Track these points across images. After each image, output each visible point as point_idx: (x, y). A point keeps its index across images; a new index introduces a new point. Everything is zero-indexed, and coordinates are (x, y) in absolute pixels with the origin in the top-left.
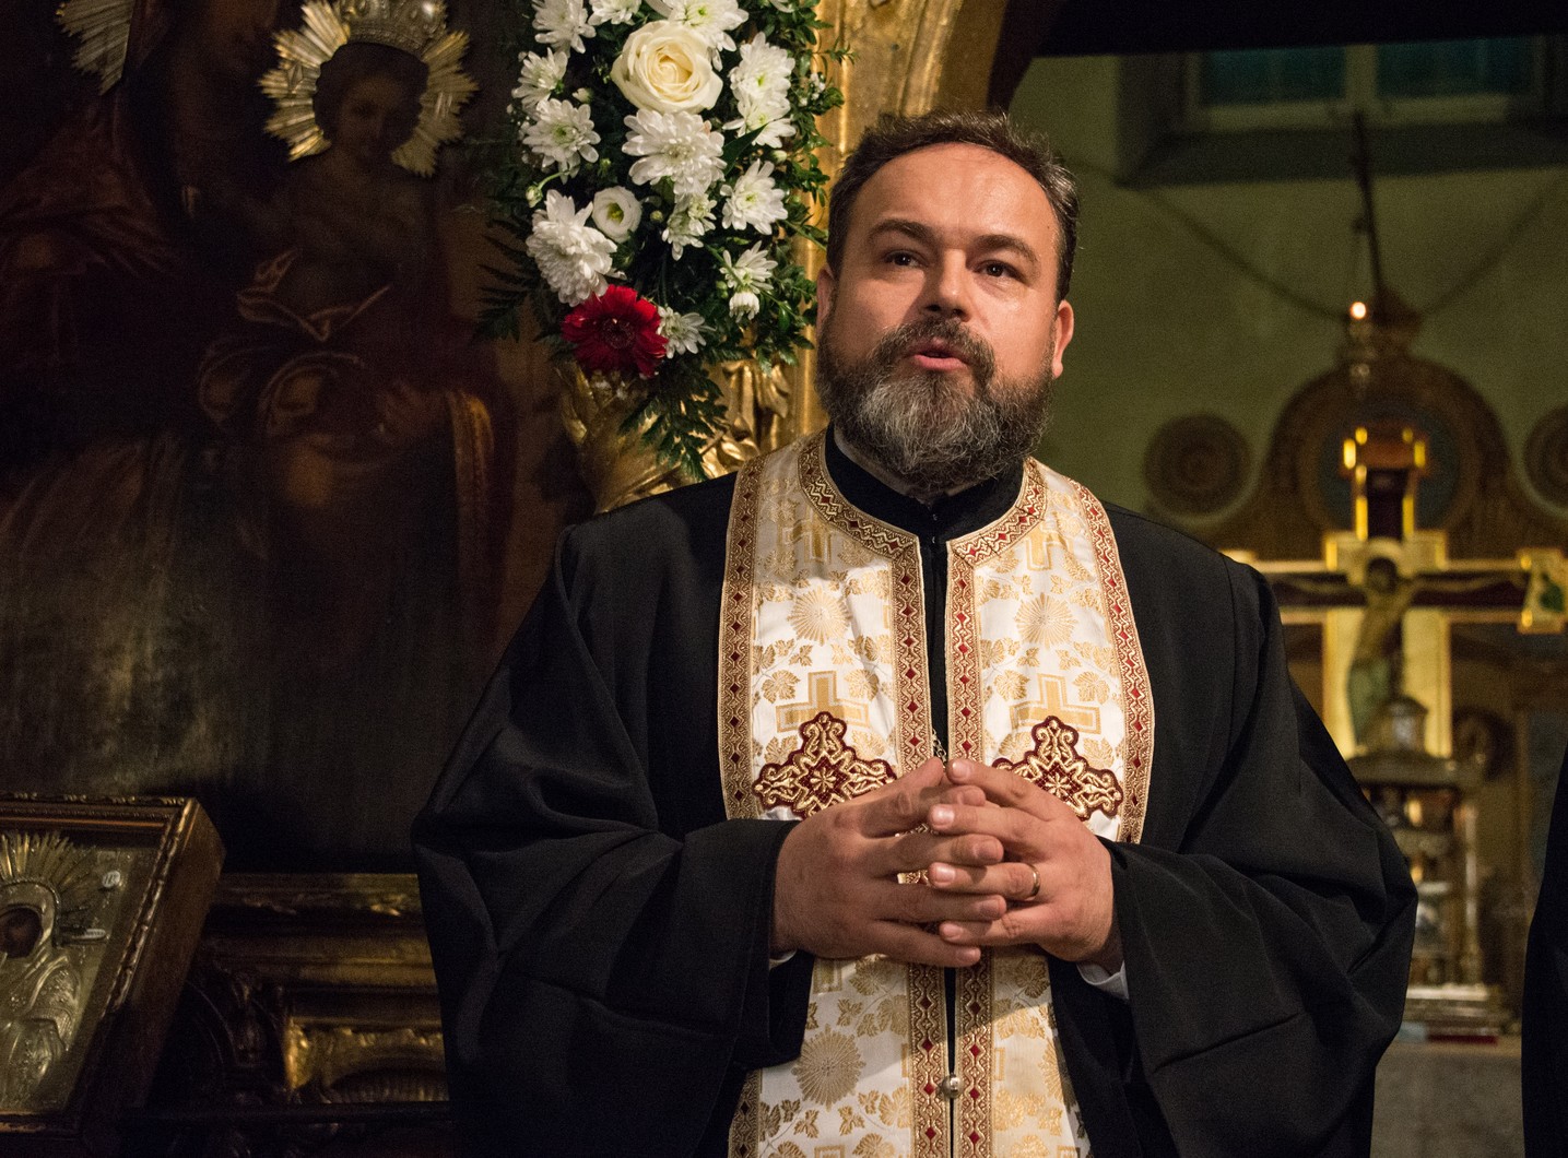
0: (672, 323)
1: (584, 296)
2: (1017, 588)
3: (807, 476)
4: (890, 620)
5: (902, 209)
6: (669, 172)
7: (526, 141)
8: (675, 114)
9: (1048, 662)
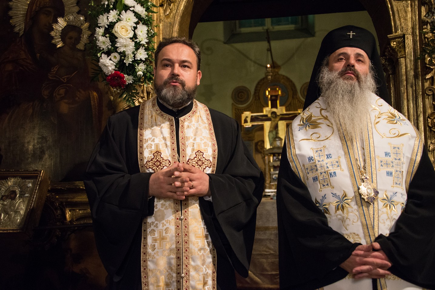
0: (127, 78)
1: (110, 73)
2: (192, 126)
3: (153, 105)
4: (169, 133)
5: (166, 56)
6: (124, 49)
7: (97, 45)
8: (125, 39)
9: (198, 140)
